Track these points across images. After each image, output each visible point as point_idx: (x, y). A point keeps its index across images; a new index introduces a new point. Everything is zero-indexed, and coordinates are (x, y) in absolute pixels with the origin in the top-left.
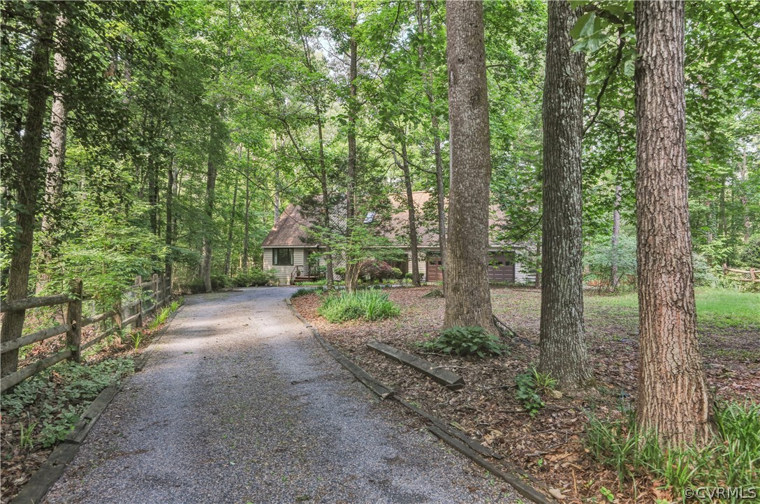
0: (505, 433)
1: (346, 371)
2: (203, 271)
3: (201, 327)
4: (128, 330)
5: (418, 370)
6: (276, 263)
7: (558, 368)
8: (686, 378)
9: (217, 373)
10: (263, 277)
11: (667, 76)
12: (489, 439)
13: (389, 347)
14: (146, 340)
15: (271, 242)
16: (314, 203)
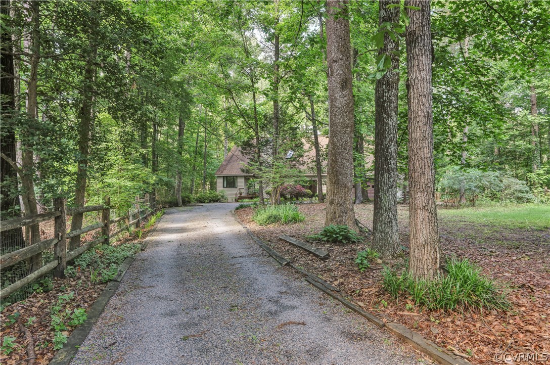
0: (345, 280)
1: (265, 252)
2: (176, 192)
3: (177, 227)
4: (133, 229)
5: (306, 250)
6: (225, 186)
7: (381, 247)
8: (429, 246)
9: (188, 252)
10: (216, 196)
11: (420, 89)
12: (336, 283)
13: (292, 238)
14: (145, 235)
15: (222, 172)
16: (250, 145)
